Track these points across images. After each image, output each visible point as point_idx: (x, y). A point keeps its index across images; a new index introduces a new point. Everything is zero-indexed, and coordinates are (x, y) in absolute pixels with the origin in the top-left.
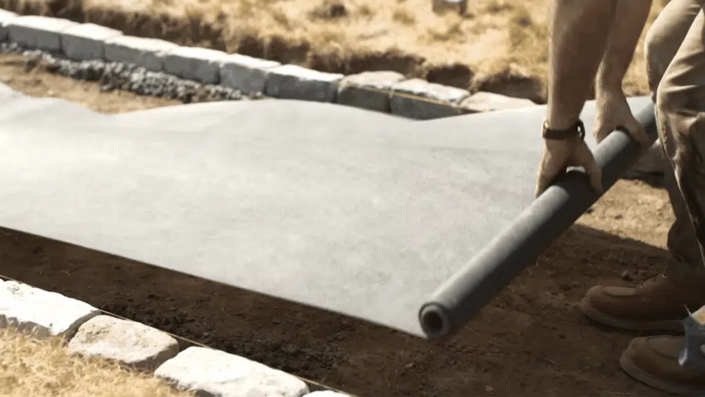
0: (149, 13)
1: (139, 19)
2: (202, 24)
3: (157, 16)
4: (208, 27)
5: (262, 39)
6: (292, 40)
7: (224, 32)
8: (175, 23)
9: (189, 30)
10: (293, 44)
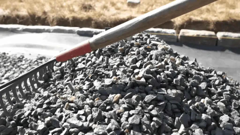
0: (10, 15)
1: (5, 18)
2: (36, 16)
3: (14, 16)
4: (39, 18)
5: (68, 19)
6: (82, 18)
7: (48, 19)
8: (23, 18)
9: (30, 20)
10: (84, 19)
